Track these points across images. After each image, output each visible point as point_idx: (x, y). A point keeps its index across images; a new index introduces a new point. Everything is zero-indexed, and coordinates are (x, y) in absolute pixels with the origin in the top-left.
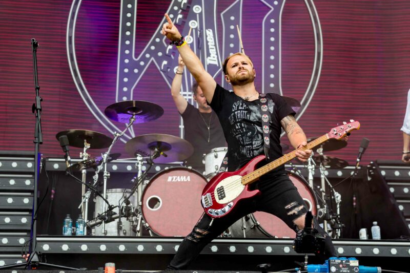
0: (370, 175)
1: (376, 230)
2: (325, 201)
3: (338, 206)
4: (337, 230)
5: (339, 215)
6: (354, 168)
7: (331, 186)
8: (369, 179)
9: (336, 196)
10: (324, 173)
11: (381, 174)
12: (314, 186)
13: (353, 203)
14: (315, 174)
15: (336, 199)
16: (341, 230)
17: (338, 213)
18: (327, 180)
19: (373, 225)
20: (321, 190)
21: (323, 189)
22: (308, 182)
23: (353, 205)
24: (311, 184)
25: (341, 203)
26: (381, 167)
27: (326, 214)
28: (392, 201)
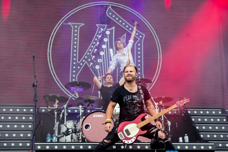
0: (183, 113)
1: (187, 138)
3: (169, 127)
6: (176, 110)
7: (166, 118)
8: (183, 115)
11: (188, 112)
13: (176, 126)
15: (168, 124)
16: (171, 138)
17: (170, 130)
19: (185, 136)
20: (162, 120)
25: (170, 126)
26: (188, 109)
28: (193, 124)
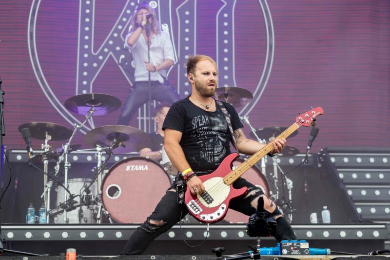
0: (321, 162)
1: (326, 214)
2: (277, 188)
3: (290, 192)
4: (289, 215)
5: (291, 200)
6: (305, 155)
7: (283, 173)
8: (320, 166)
9: (288, 182)
10: (276, 161)
11: (330, 161)
12: (266, 173)
13: (304, 189)
14: (267, 162)
15: (288, 185)
16: (293, 215)
17: (290, 198)
18: (279, 167)
19: (323, 210)
20: (274, 177)
21: (276, 175)
22: (261, 169)
23: (304, 191)
24: (264, 172)
25: (292, 189)
26: (330, 154)
27: (278, 200)
28: (341, 186)
